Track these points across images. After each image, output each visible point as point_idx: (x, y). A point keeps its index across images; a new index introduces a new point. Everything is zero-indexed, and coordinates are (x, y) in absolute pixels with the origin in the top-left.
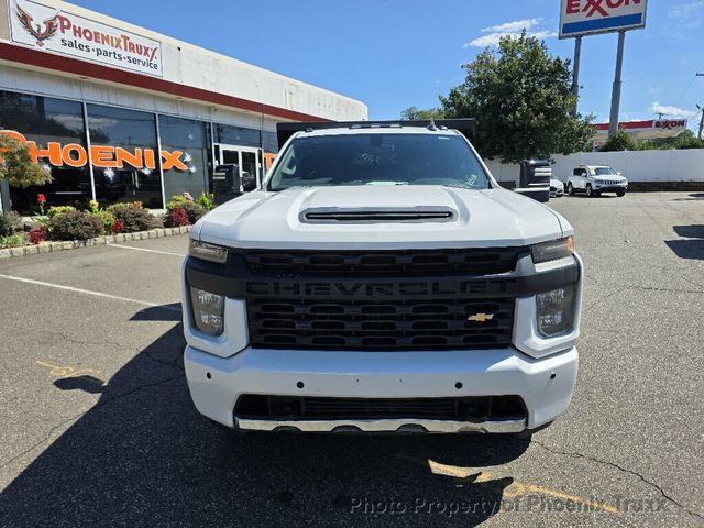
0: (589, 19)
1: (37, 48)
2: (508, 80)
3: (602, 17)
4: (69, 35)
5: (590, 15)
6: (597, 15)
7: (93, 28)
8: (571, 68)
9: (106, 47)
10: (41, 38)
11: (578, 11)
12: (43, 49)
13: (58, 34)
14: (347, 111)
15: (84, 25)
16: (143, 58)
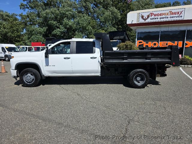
1: (144, 22)
4: (153, 17)
7: (160, 13)
9: (164, 16)
10: (145, 20)
12: (146, 22)
13: (150, 17)
15: (157, 13)
16: (176, 15)
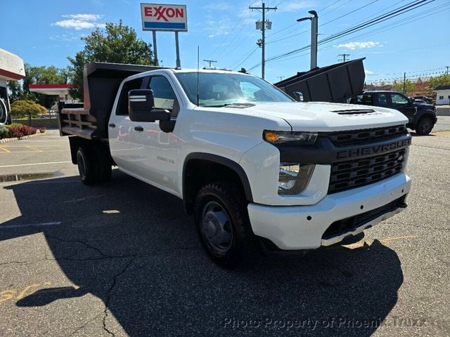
0: (158, 21)
2: (118, 51)
3: (165, 22)
5: (158, 19)
6: (162, 20)
8: (152, 49)
11: (151, 15)
14: (8, 62)
